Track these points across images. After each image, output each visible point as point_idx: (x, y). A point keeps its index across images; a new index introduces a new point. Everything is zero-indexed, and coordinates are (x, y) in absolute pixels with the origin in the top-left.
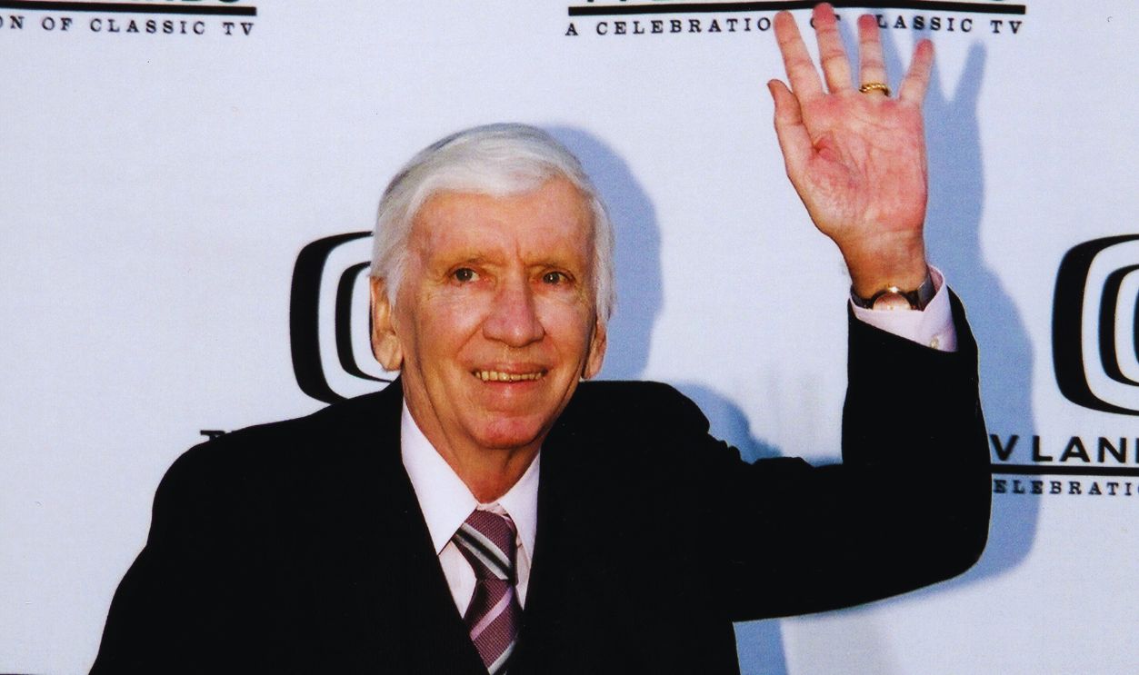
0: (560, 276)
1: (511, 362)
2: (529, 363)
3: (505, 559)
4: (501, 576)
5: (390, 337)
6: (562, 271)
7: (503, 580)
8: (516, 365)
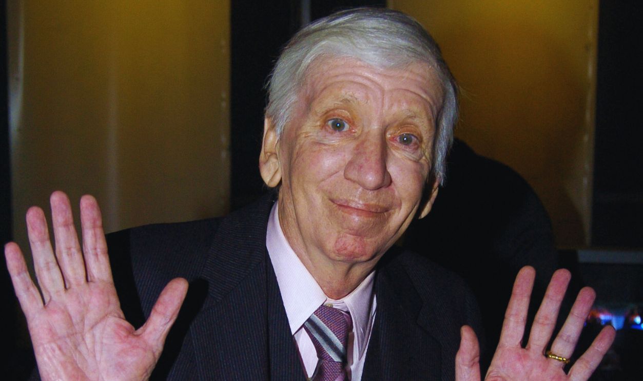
0: (413, 137)
1: (361, 202)
2: (376, 205)
3: (340, 345)
4: (336, 359)
5: (273, 160)
6: (415, 134)
7: (338, 362)
8: (365, 205)
